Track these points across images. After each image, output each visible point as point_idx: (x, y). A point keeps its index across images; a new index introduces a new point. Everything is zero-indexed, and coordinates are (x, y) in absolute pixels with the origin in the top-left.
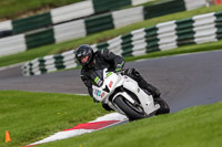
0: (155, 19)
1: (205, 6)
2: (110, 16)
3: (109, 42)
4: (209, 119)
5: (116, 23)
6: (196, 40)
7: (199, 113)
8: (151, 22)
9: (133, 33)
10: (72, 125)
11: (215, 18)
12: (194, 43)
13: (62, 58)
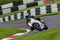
0: (30, 8)
1: (43, 4)
2: (18, 7)
3: (17, 14)
4: (45, 35)
5: (19, 9)
6: (41, 14)
7: (42, 33)
8: (29, 9)
9: (24, 12)
10: (7, 37)
11: (46, 8)
12: (40, 14)
13: (5, 18)
